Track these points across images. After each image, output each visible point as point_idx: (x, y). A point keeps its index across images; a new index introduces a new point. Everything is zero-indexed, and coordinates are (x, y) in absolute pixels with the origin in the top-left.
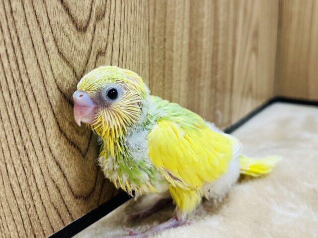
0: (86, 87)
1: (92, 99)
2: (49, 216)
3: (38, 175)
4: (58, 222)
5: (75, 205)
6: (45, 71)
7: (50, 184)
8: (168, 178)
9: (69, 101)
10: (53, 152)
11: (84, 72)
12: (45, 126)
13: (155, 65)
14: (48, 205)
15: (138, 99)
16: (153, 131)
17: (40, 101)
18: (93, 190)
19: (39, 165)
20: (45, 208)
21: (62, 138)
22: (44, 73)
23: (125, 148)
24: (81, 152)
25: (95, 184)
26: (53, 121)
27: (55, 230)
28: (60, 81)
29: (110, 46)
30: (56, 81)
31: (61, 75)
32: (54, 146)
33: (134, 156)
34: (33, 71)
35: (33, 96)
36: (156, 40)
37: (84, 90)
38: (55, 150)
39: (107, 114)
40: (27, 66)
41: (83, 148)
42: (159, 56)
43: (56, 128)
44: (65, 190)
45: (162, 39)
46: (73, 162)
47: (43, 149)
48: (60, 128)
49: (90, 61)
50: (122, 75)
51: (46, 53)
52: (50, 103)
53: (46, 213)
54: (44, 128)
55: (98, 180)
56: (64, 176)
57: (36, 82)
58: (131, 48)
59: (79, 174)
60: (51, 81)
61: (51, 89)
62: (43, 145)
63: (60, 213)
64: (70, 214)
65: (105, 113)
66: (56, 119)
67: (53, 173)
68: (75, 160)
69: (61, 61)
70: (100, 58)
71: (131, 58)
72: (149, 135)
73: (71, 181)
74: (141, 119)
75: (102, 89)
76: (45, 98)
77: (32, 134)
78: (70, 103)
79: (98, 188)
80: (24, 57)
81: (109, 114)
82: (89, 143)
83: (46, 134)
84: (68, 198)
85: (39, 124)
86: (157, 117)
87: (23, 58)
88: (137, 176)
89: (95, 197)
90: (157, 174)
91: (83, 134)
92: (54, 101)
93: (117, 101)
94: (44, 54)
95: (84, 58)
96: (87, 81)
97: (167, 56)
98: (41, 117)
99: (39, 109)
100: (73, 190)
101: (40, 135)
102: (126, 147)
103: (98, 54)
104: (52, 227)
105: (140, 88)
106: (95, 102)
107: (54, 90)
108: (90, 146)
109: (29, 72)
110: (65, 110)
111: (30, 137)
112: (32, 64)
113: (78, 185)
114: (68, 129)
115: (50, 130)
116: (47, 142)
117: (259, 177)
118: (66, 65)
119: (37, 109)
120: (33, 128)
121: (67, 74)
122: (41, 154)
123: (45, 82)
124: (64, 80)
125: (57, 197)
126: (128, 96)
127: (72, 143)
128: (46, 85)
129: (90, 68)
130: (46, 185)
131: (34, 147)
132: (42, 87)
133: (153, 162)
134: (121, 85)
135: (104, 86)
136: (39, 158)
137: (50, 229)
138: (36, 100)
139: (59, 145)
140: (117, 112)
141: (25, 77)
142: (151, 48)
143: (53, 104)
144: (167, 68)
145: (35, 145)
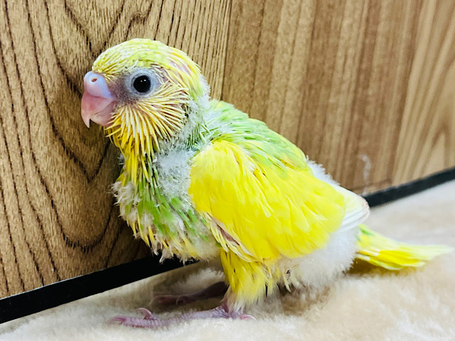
0: (103, 67)
1: (109, 87)
2: (19, 262)
3: (9, 193)
4: (33, 276)
5: (65, 255)
6: (40, 33)
7: (27, 211)
8: (216, 233)
9: (75, 87)
10: (38, 162)
11: (105, 45)
12: (30, 119)
13: (238, 53)
14: (20, 244)
15: (183, 99)
16: (202, 153)
17: (26, 78)
18: (100, 239)
19: (13, 178)
20: (14, 248)
21: (56, 143)
22: (37, 36)
23: (154, 174)
24: (85, 172)
25: (105, 230)
26: (44, 114)
27: (26, 287)
28: (63, 53)
29: (155, 10)
30: (55, 53)
31: (66, 44)
32: (40, 154)
33: (165, 186)
34: (20, 30)
35: (15, 68)
36: (244, 10)
37: (100, 71)
38: (42, 160)
39: (129, 114)
40: (11, 22)
41: (90, 167)
42: (247, 39)
43: (48, 126)
44: (51, 228)
45: (257, 11)
46: (70, 185)
47: (21, 154)
48: (53, 126)
49: (118, 28)
50: (163, 56)
51: (44, 5)
52: (42, 84)
53: (15, 256)
54: (28, 121)
55: (110, 224)
56: (53, 205)
57: (23, 48)
58: (196, 18)
59: (77, 208)
60: (47, 50)
61: (47, 63)
62: (24, 147)
63: (39, 261)
64: (55, 269)
65: (127, 112)
66: (49, 111)
67: (35, 195)
68: (74, 183)
69: (69, 22)
70: (135, 26)
71: (194, 35)
72: (194, 159)
73: (62, 216)
74: (185, 132)
75: (126, 74)
76: (34, 76)
77: (7, 126)
78: (75, 91)
79: (109, 238)
80: (8, 7)
81: (134, 115)
82: (101, 161)
83: (29, 131)
84: (56, 242)
85: (20, 115)
86: (215, 134)
87: (7, 9)
88: (165, 221)
89: (102, 252)
90: (198, 224)
91: (93, 144)
92: (49, 83)
93: (147, 96)
94: (42, 6)
95: (108, 23)
96: (106, 59)
97: (264, 40)
98: (24, 103)
99: (22, 91)
100: (65, 232)
101: (20, 131)
102: (156, 171)
103: (134, 19)
104: (22, 281)
105: (190, 82)
106: (113, 93)
107: (51, 66)
108: (102, 167)
109: (13, 31)
110: (65, 100)
111: (3, 130)
112: (20, 21)
113: (75, 224)
114: (67, 132)
115: (36, 127)
116: (31, 145)
117: (397, 273)
118: (75, 29)
119: (20, 90)
120: (10, 118)
121: (76, 43)
122: (18, 162)
123: (37, 51)
124: (70, 53)
125: (36, 235)
126: (167, 91)
127: (71, 155)
128: (38, 56)
129: (117, 41)
130: (20, 212)
131: (7, 148)
132: (32, 58)
133: (193, 202)
134: (158, 73)
135: (130, 70)
136: (13, 166)
137: (19, 284)
138: (19, 77)
139: (49, 153)
140: (146, 114)
141: (6, 37)
142: (232, 23)
143: (46, 87)
144: (261, 62)
145: (10, 146)
